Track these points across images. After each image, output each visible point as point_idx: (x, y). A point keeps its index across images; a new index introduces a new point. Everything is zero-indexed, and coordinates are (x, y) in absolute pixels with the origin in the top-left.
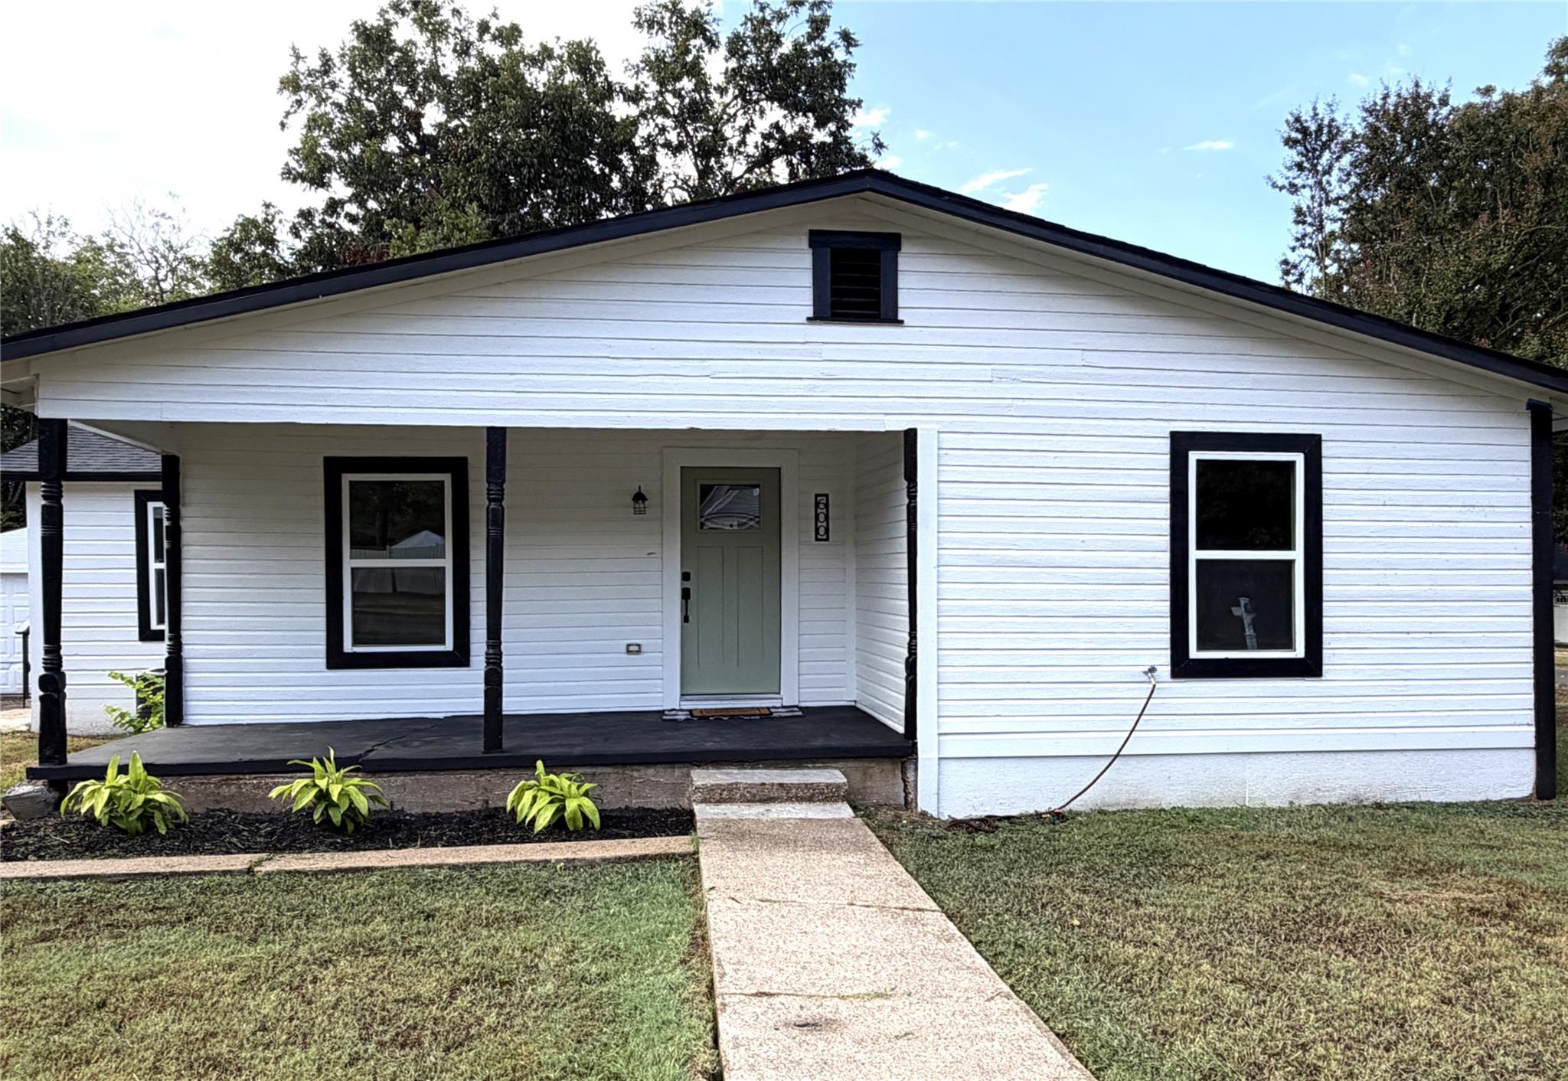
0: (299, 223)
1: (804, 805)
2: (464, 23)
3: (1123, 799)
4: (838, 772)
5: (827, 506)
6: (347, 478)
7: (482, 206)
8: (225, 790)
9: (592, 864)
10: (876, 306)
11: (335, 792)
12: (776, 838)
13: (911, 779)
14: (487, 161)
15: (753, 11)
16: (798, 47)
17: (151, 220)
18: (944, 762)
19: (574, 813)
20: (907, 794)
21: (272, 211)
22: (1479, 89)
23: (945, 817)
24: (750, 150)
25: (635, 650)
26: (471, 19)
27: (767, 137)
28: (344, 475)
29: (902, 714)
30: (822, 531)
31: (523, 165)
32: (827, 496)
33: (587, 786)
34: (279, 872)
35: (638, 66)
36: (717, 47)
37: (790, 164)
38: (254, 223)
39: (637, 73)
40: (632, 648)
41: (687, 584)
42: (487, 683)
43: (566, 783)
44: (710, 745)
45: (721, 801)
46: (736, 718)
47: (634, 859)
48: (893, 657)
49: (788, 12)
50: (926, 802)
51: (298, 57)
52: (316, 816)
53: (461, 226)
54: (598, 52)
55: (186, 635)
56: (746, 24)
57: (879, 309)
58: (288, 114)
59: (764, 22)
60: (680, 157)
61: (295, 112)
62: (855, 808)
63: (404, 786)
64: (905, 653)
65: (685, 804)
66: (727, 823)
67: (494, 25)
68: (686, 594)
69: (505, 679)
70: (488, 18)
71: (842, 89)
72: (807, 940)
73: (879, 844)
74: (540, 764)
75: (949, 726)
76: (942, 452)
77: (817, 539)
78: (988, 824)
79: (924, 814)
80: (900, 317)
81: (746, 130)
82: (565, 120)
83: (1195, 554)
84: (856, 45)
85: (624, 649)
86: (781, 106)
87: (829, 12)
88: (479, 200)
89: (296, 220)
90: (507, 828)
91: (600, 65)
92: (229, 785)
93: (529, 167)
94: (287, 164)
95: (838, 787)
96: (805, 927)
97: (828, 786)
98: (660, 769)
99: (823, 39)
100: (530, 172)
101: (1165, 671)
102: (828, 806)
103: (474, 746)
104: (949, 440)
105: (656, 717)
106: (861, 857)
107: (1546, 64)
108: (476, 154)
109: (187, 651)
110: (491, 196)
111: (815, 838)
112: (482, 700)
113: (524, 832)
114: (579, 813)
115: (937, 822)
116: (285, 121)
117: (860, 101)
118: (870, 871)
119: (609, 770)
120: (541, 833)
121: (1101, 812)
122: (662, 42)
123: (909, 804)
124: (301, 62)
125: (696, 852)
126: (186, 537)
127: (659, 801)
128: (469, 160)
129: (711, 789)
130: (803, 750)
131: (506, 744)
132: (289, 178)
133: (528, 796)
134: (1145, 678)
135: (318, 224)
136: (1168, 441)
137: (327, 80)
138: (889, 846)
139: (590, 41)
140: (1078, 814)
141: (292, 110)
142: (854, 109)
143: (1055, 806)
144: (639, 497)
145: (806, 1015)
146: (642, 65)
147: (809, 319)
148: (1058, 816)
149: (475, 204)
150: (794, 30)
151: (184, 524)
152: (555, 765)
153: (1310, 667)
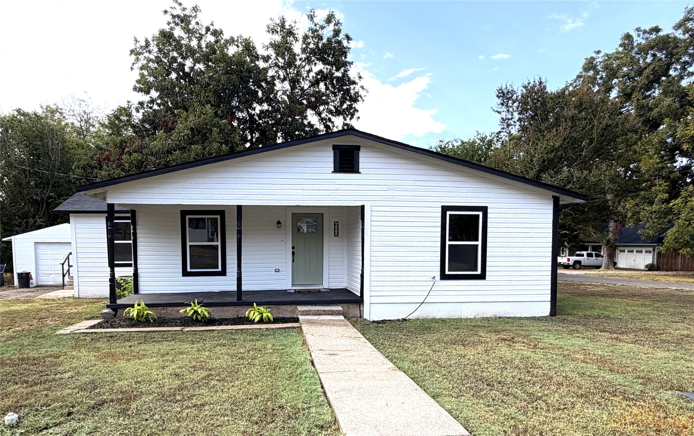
0: (139, 107)
1: (330, 316)
2: (200, 26)
3: (425, 315)
4: (340, 307)
5: (338, 225)
6: (188, 217)
7: (212, 105)
8: (163, 312)
9: (273, 329)
10: (353, 168)
11: (199, 311)
12: (322, 323)
13: (362, 309)
14: (213, 88)
15: (312, 26)
16: (329, 40)
17: (78, 102)
18: (372, 305)
19: (266, 317)
20: (360, 314)
21: (130, 104)
22: (595, 51)
23: (371, 320)
24: (311, 78)
25: (277, 271)
26: (203, 24)
27: (317, 74)
28: (187, 216)
29: (360, 290)
30: (336, 233)
31: (227, 88)
32: (338, 222)
33: (269, 310)
34: (190, 331)
35: (268, 46)
36: (298, 41)
37: (326, 84)
38: (124, 109)
39: (267, 49)
40: (277, 270)
41: (294, 250)
42: (237, 281)
43: (263, 309)
44: (302, 299)
45: (306, 315)
46: (309, 292)
47: (284, 328)
48: (357, 273)
49: (326, 25)
50: (366, 316)
51: (136, 41)
52: (194, 318)
53: (204, 113)
54: (253, 43)
55: (139, 266)
56: (309, 31)
57: (353, 169)
58: (133, 64)
59: (317, 31)
60: (284, 83)
61: (136, 63)
62: (345, 317)
63: (214, 310)
64: (360, 272)
65: (295, 316)
66: (309, 320)
67: (212, 28)
68: (293, 253)
69: (242, 279)
70: (209, 26)
71: (346, 57)
72: (331, 342)
73: (351, 325)
74: (255, 304)
75: (373, 294)
76: (372, 212)
77: (335, 236)
78: (384, 322)
79: (365, 319)
80: (360, 171)
81: (310, 71)
82: (241, 71)
83: (448, 243)
84: (351, 40)
85: (274, 270)
86: (322, 64)
87: (341, 27)
88: (210, 102)
89: (138, 106)
90: (247, 321)
91: (254, 48)
92: (164, 310)
93: (229, 90)
94: (135, 85)
95: (340, 311)
96: (330, 340)
97: (337, 311)
98: (288, 306)
99: (339, 37)
100: (229, 92)
101: (438, 278)
102: (337, 316)
103: (235, 299)
104: (374, 209)
105: (284, 292)
106: (346, 328)
107: (620, 43)
108: (209, 85)
109: (139, 271)
110: (215, 101)
111: (334, 324)
112: (236, 286)
113: (252, 322)
114: (267, 318)
115: (369, 321)
116: (133, 67)
117: (353, 62)
118: (348, 330)
119: (273, 306)
120: (256, 322)
121: (418, 319)
122: (277, 38)
123: (361, 317)
124: (138, 42)
125: (301, 326)
126: (138, 236)
127: (288, 315)
128: (206, 87)
129: (304, 311)
130: (330, 301)
131: (243, 299)
132: (135, 90)
133: (252, 312)
134: (432, 280)
135: (145, 107)
136: (441, 208)
137: (147, 50)
138: (354, 326)
139: (250, 38)
140: (410, 319)
141: (135, 62)
142: (350, 65)
143: (404, 317)
144: (279, 223)
145: (330, 353)
146: (269, 46)
147: (332, 172)
148: (404, 320)
149: (209, 105)
150: (327, 33)
151: (138, 231)
152: (259, 304)
153: (482, 277)
